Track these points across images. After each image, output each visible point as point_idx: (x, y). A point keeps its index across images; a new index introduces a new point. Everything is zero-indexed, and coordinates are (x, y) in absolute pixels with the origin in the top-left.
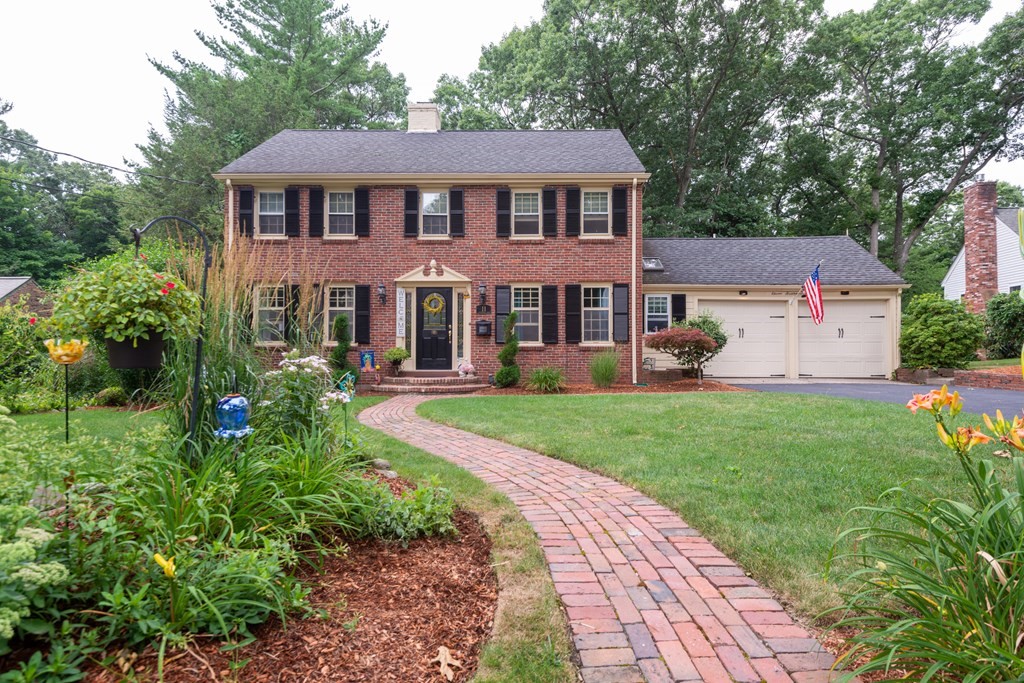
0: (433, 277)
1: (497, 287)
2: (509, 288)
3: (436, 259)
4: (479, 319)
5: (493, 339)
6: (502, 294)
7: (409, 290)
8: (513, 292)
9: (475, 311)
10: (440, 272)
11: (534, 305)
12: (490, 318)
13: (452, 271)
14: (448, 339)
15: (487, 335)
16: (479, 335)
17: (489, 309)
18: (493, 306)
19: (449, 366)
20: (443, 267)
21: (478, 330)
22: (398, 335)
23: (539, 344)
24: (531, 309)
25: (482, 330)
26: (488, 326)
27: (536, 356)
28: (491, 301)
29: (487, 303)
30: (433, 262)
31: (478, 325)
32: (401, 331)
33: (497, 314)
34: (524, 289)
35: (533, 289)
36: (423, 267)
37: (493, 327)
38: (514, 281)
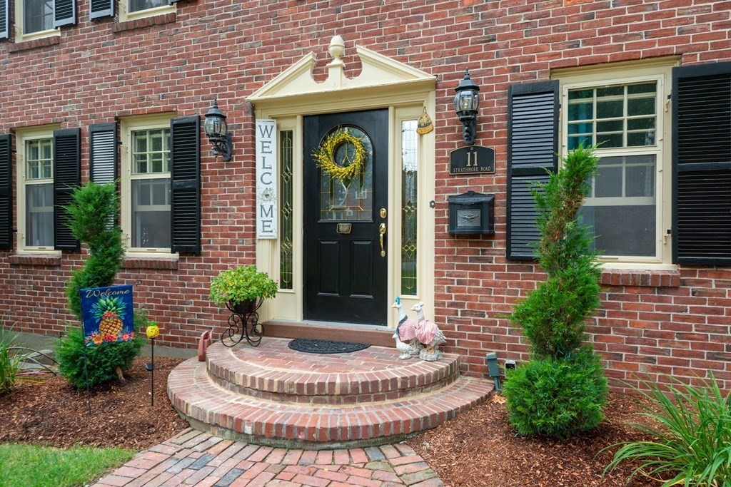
0: (336, 81)
1: (515, 93)
2: (551, 89)
3: (345, 33)
4: (460, 189)
5: (498, 247)
6: (527, 109)
7: (287, 125)
8: (565, 102)
9: (447, 166)
10: (353, 66)
11: (635, 140)
12: (491, 184)
13: (387, 60)
14: (378, 245)
15: (480, 236)
16: (457, 236)
17: (486, 158)
18: (500, 150)
19: (379, 315)
20: (362, 50)
21: (452, 221)
22: (259, 233)
23: (660, 263)
24: (625, 151)
25: (466, 220)
26: (486, 208)
27: (644, 304)
28: (493, 137)
29: (481, 143)
30: (337, 40)
31: (454, 206)
32: (268, 225)
33: (513, 173)
34: (602, 91)
35: (633, 88)
36: (309, 58)
37: (500, 212)
38: (570, 68)
